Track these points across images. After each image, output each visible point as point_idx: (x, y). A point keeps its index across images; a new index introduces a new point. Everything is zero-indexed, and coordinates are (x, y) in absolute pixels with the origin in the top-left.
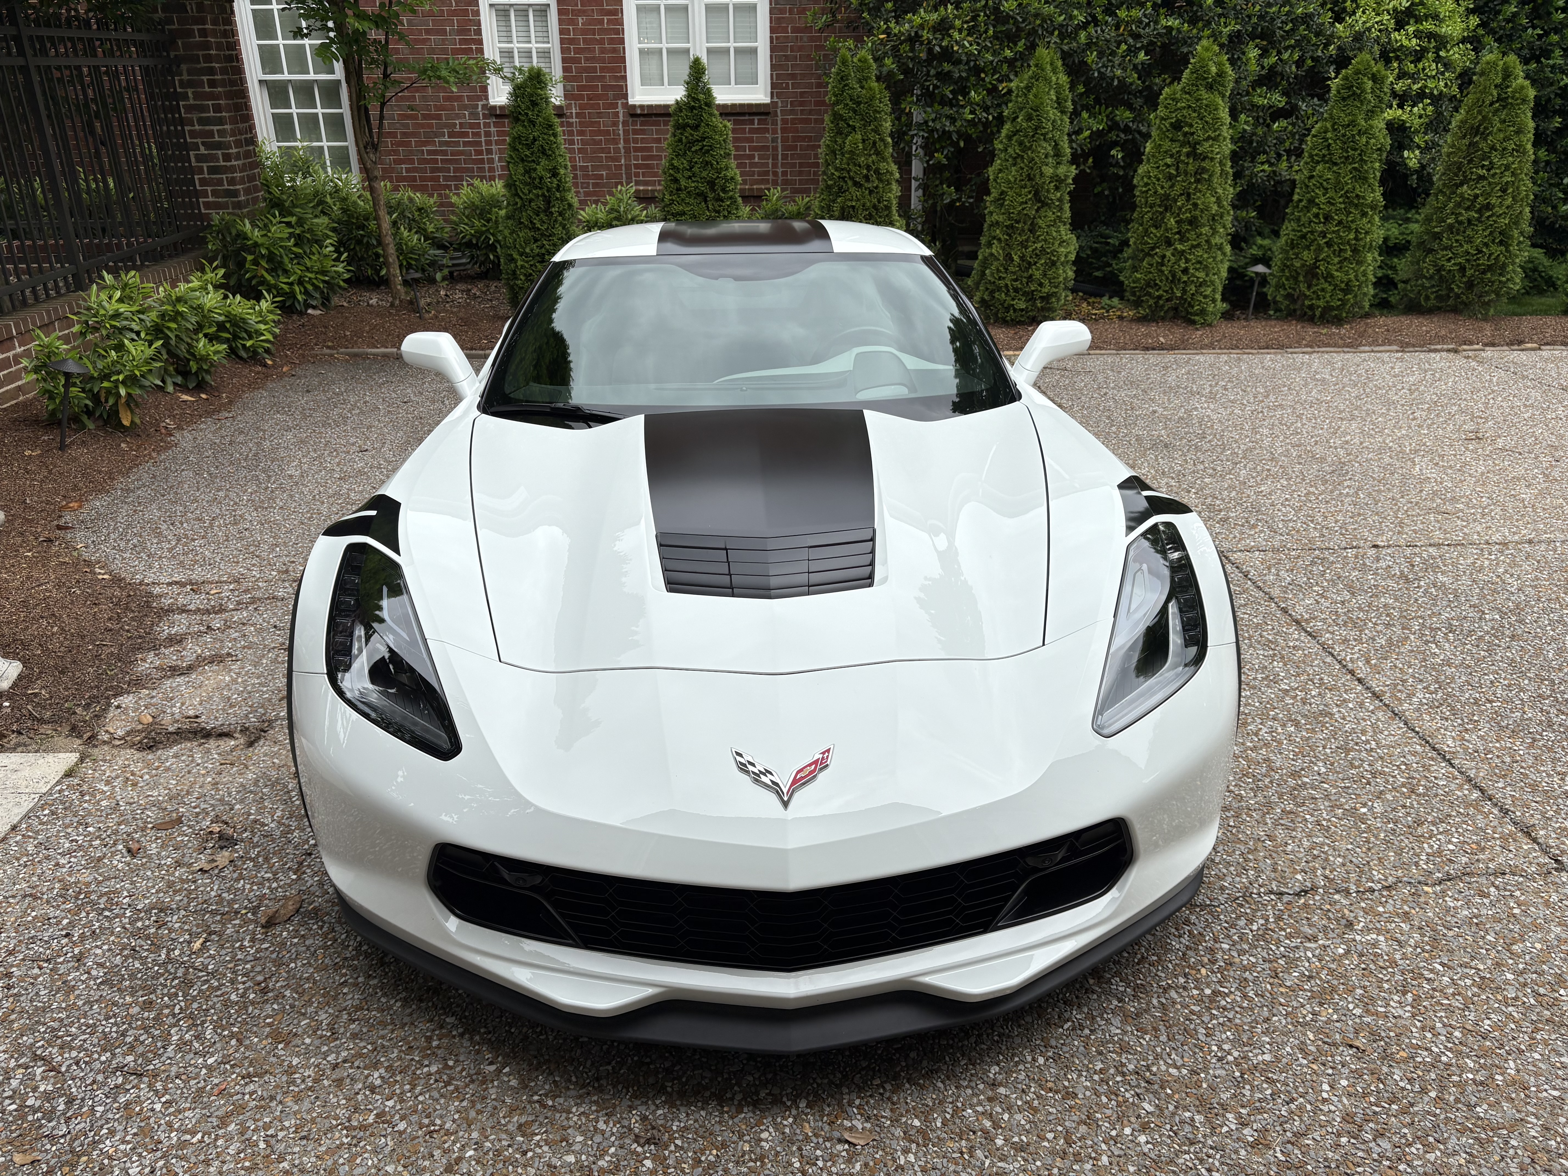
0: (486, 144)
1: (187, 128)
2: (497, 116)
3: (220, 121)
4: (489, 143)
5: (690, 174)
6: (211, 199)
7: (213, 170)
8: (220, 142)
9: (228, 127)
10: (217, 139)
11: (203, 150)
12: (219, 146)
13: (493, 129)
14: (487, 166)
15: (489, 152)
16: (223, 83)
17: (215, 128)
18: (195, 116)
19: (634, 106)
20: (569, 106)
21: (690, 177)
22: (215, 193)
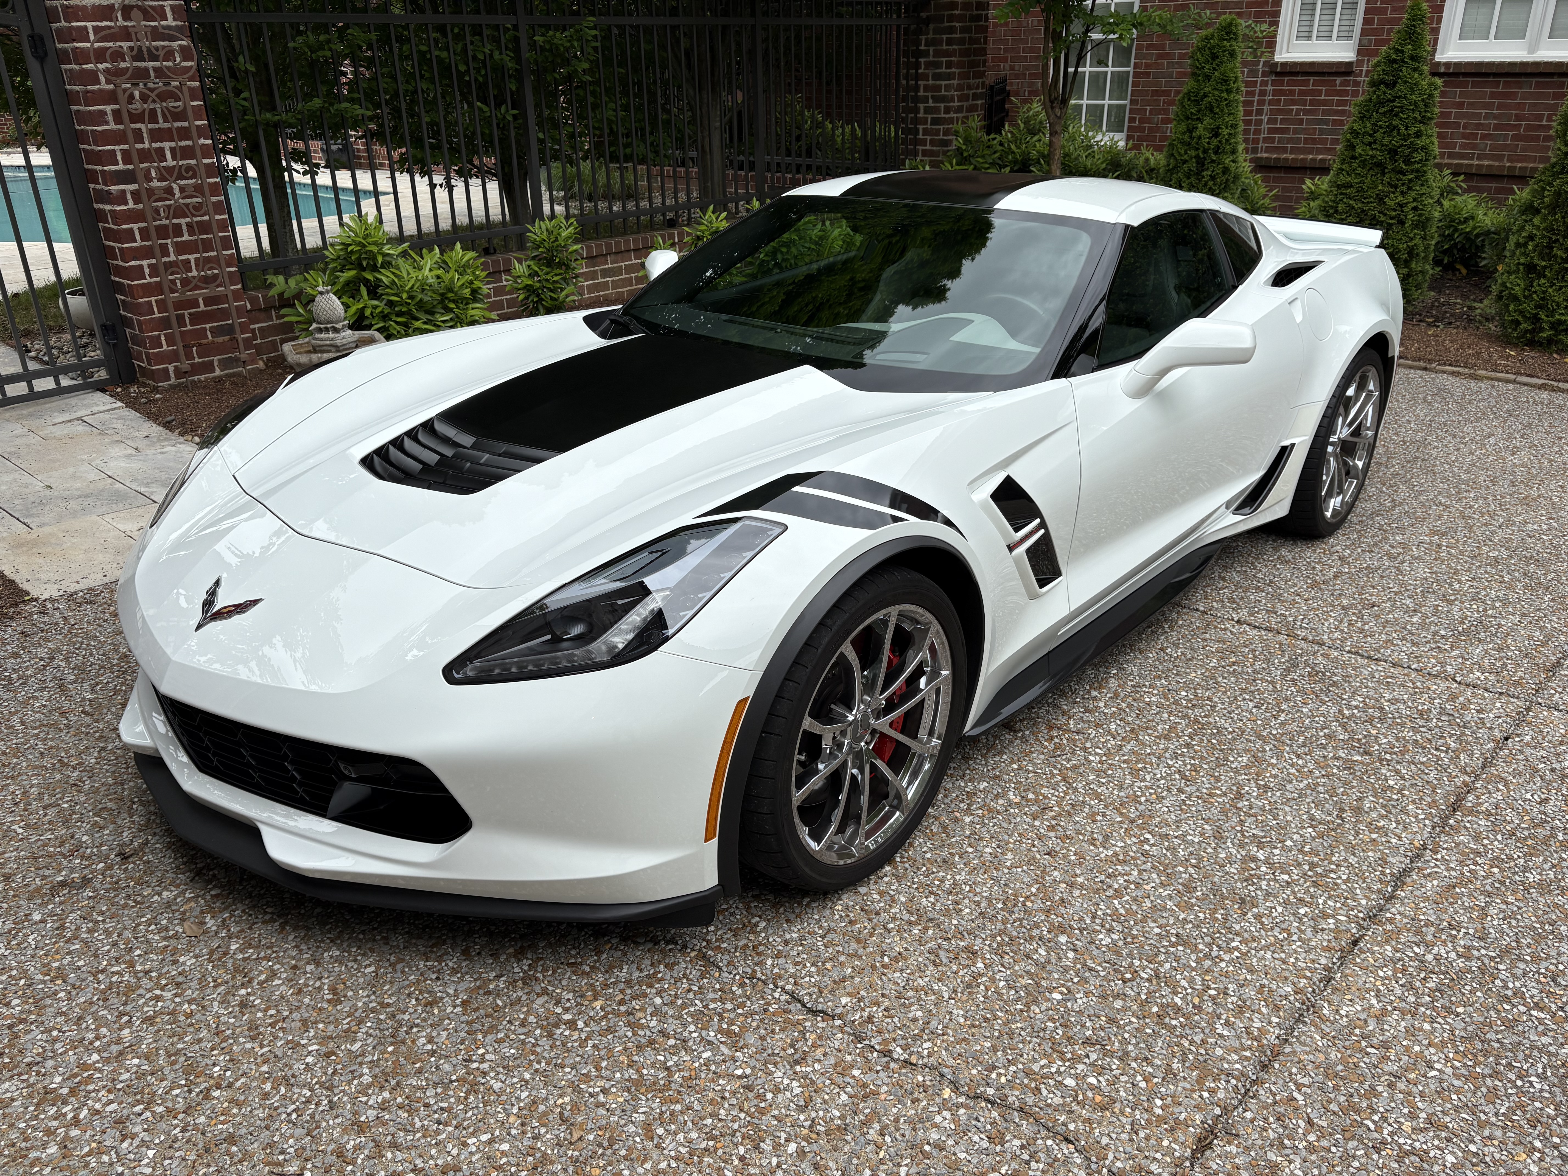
0: (1258, 104)
1: (921, 83)
2: (1278, 74)
3: (949, 77)
4: (1261, 103)
5: (1370, 139)
6: (928, 147)
7: (935, 121)
8: (945, 96)
9: (955, 82)
10: (943, 93)
11: (931, 103)
12: (943, 99)
13: (1270, 88)
14: (1253, 128)
15: (1260, 112)
16: (961, 41)
17: (943, 83)
18: (930, 72)
19: (1439, 63)
20: (1359, 63)
21: (1370, 144)
22: (932, 143)
